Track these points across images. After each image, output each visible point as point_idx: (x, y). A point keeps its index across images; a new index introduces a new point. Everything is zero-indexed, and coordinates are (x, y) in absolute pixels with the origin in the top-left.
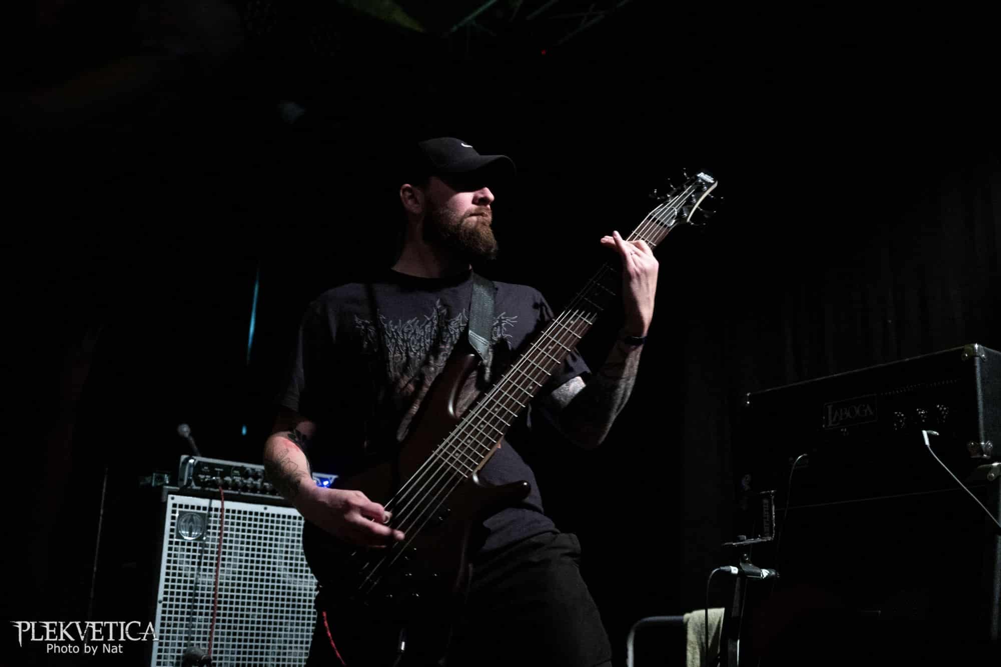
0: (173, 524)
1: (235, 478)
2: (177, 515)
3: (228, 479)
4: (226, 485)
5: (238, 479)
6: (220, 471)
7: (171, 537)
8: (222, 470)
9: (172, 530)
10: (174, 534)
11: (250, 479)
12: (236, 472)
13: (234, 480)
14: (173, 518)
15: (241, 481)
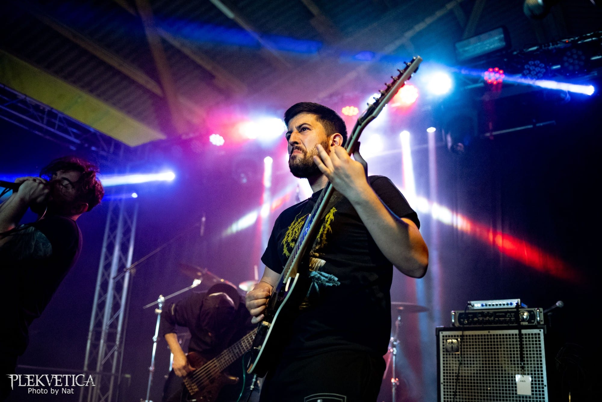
0: (443, 345)
1: (479, 318)
2: (445, 341)
3: (475, 319)
4: (475, 323)
5: (481, 319)
6: (471, 316)
7: (444, 351)
8: (472, 315)
9: (443, 348)
10: (445, 350)
11: (488, 318)
12: (480, 315)
13: (479, 320)
14: (443, 342)
15: (483, 319)
